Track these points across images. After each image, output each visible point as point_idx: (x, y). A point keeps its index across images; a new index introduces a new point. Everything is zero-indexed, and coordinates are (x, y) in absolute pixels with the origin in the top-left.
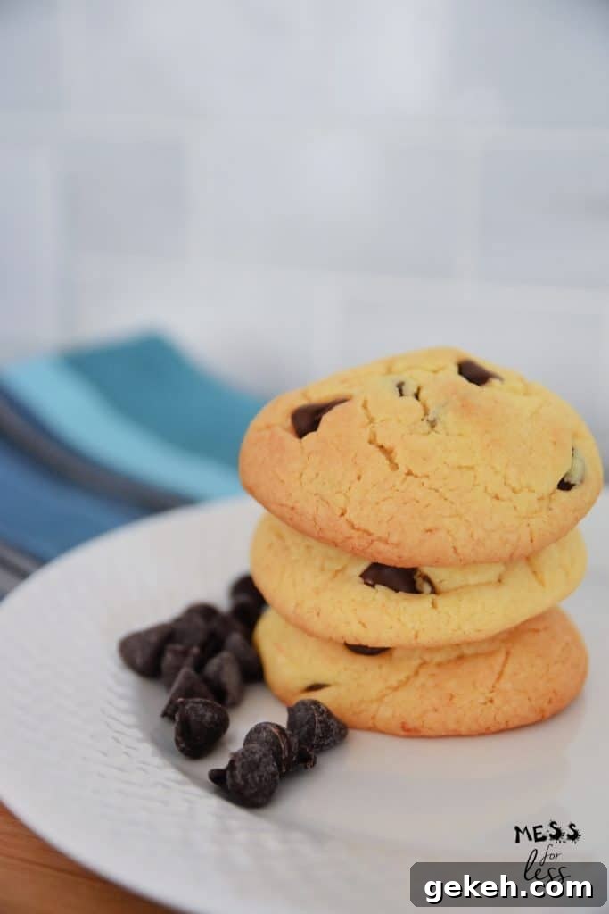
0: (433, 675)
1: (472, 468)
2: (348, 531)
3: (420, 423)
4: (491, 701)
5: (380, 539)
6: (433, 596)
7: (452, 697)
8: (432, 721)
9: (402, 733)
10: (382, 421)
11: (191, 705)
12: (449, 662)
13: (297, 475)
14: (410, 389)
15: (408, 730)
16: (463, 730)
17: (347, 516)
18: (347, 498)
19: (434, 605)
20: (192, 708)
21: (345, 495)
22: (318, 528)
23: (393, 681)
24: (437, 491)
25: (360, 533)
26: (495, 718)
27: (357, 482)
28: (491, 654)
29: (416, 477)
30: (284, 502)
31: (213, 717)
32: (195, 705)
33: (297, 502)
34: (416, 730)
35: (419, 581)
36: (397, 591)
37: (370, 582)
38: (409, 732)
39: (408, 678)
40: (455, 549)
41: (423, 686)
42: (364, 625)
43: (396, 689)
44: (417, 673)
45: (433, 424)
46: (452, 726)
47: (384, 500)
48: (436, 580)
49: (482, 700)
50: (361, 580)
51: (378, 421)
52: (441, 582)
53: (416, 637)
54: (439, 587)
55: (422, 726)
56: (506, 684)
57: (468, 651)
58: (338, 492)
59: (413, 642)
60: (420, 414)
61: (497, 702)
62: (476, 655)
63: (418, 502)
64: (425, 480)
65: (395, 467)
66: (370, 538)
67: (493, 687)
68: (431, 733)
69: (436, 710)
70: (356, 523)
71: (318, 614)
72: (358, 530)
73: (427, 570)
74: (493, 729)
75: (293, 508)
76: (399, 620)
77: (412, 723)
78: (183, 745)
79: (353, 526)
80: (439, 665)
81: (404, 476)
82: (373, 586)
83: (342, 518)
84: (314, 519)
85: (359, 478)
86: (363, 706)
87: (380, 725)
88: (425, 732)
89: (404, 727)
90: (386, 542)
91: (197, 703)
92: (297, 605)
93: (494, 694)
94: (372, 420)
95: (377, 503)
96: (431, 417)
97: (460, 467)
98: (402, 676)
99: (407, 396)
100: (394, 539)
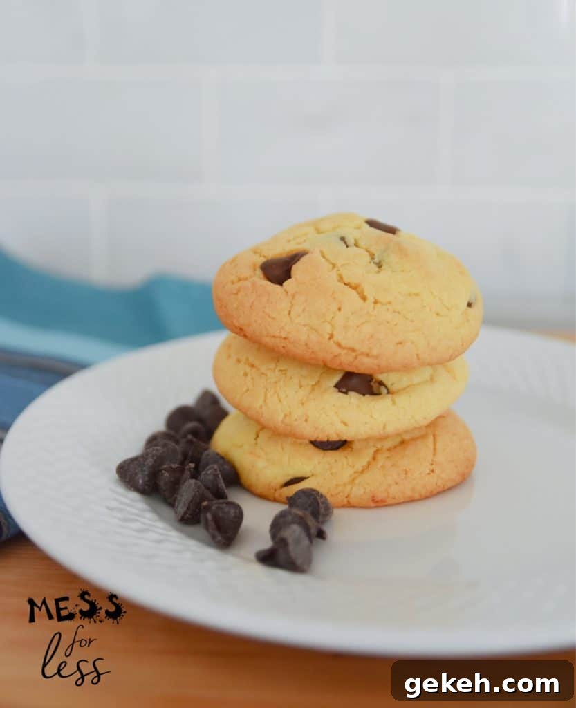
0: (388, 457)
1: (417, 295)
2: (336, 350)
3: (369, 264)
4: (433, 471)
5: (362, 354)
6: (390, 396)
7: (406, 473)
8: (395, 491)
9: (373, 505)
10: (343, 265)
11: (216, 505)
12: (395, 447)
13: (286, 312)
14: (351, 241)
15: (377, 502)
16: (417, 496)
17: (335, 339)
18: (333, 326)
19: (394, 403)
20: (218, 508)
21: (329, 323)
22: (310, 351)
23: (359, 467)
24: (399, 313)
25: (345, 351)
26: (436, 484)
27: (338, 312)
28: (423, 437)
29: (382, 304)
30: (277, 334)
31: (235, 512)
32: (221, 506)
33: (289, 333)
34: (382, 501)
35: (375, 386)
36: (364, 395)
37: (344, 390)
38: (378, 503)
39: (369, 464)
40: (417, 355)
41: (383, 467)
42: (346, 424)
43: (362, 472)
44: (374, 458)
45: (379, 265)
46: (409, 493)
47: (363, 323)
48: (388, 384)
49: (428, 471)
50: (336, 390)
51: (339, 265)
52: (392, 385)
53: (384, 428)
54: (393, 388)
55: (388, 497)
56: (440, 458)
57: (407, 437)
58: (324, 322)
59: (382, 432)
60: (368, 258)
61: (437, 471)
62: (413, 439)
63: (388, 322)
64: (389, 306)
65: (364, 298)
66: (354, 354)
67: (432, 460)
68: (393, 501)
69: (397, 483)
70: (343, 343)
71: (306, 420)
72: (344, 348)
73: (381, 377)
74: (435, 492)
75: (285, 339)
76: (371, 416)
77: (380, 496)
78: (219, 538)
79: (339, 345)
80: (389, 450)
81: (372, 304)
82: (346, 393)
83: (331, 340)
84: (306, 344)
85: (340, 309)
86: (340, 488)
87: (353, 501)
88: (389, 501)
89: (374, 500)
90: (368, 355)
91: (221, 503)
92: (285, 416)
93: (433, 466)
94: (334, 266)
95: (358, 327)
96: (376, 260)
97: (410, 295)
98: (364, 462)
99: (350, 246)
100: (375, 352)
